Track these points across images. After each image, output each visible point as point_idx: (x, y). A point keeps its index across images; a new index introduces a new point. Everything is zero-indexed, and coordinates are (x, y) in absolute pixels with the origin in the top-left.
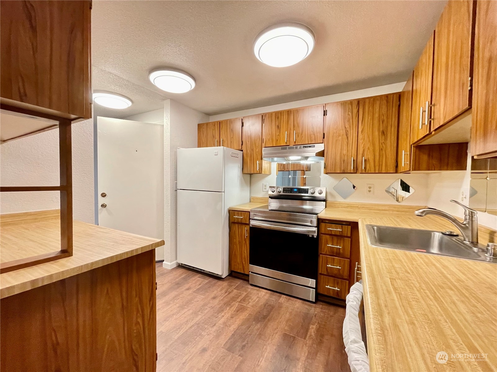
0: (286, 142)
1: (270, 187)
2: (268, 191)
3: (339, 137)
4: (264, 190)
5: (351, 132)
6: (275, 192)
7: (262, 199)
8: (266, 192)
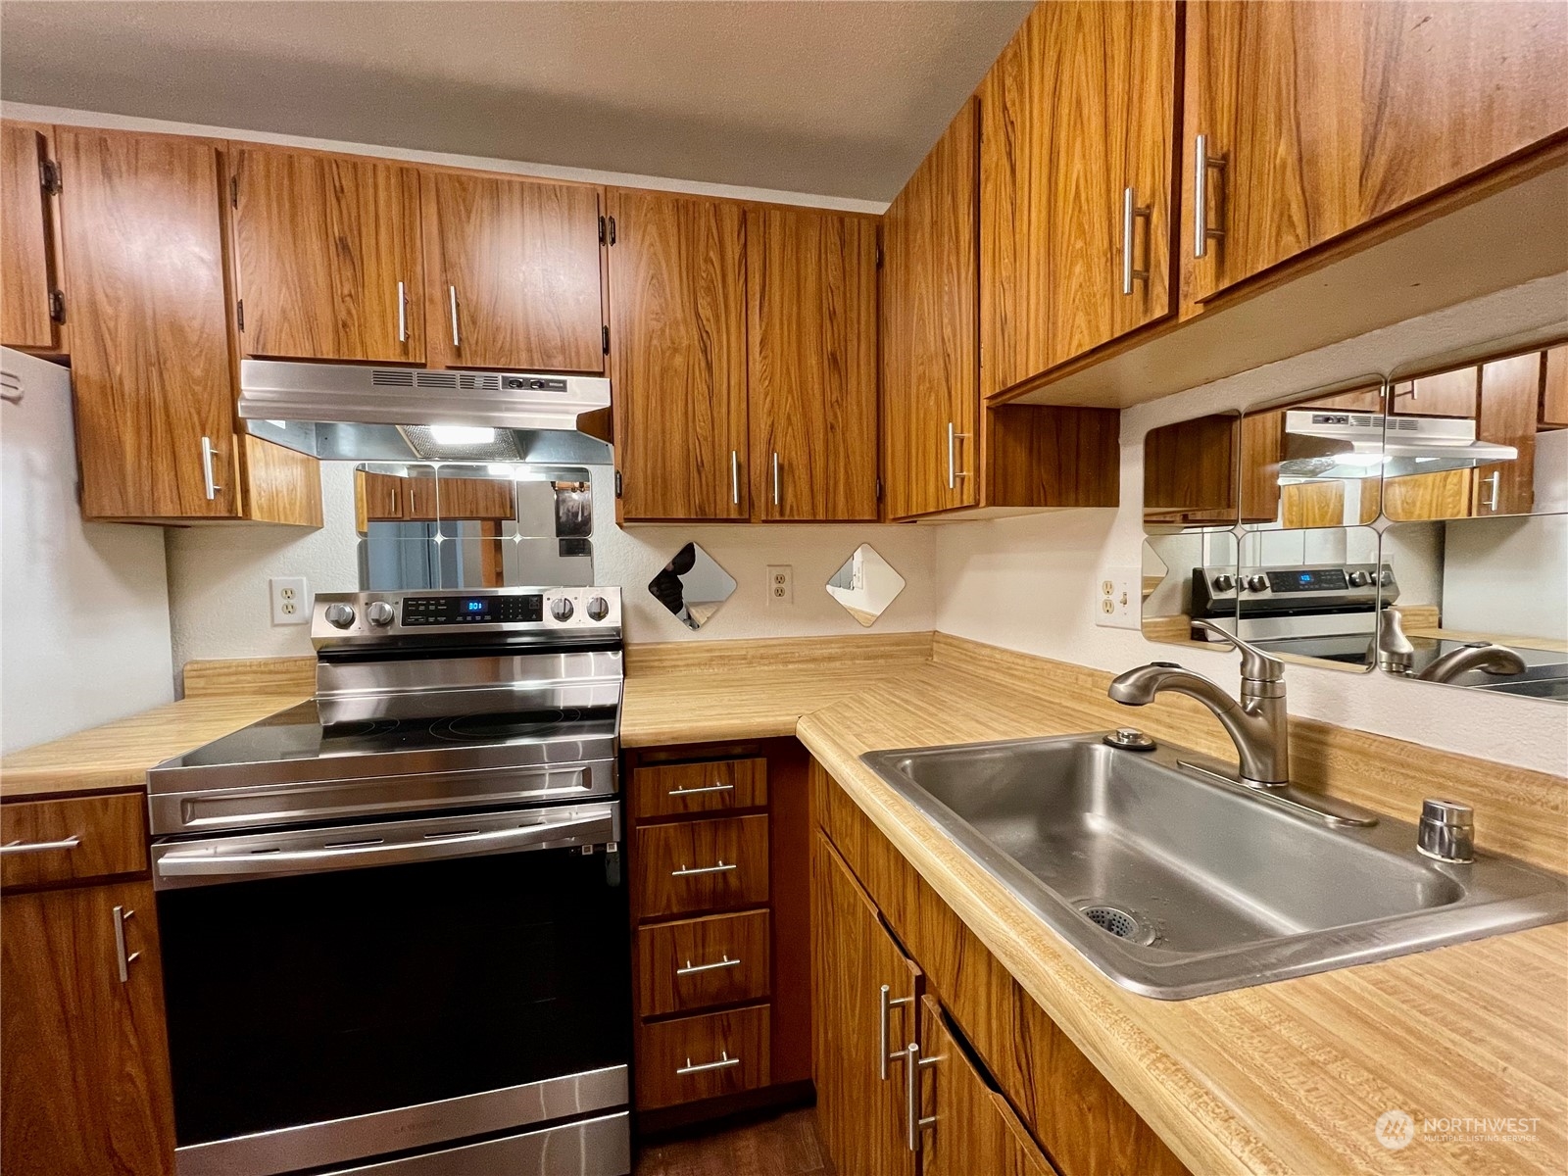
0: (405, 346)
1: (321, 598)
2: (307, 623)
3: (672, 356)
4: (282, 617)
5: (720, 342)
6: (354, 627)
7: (272, 667)
8: (292, 628)
